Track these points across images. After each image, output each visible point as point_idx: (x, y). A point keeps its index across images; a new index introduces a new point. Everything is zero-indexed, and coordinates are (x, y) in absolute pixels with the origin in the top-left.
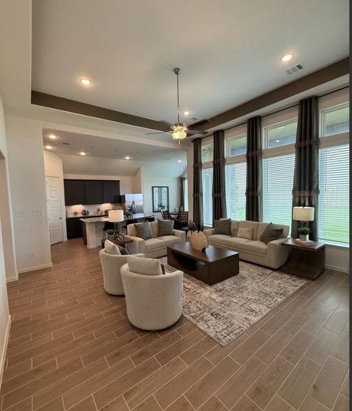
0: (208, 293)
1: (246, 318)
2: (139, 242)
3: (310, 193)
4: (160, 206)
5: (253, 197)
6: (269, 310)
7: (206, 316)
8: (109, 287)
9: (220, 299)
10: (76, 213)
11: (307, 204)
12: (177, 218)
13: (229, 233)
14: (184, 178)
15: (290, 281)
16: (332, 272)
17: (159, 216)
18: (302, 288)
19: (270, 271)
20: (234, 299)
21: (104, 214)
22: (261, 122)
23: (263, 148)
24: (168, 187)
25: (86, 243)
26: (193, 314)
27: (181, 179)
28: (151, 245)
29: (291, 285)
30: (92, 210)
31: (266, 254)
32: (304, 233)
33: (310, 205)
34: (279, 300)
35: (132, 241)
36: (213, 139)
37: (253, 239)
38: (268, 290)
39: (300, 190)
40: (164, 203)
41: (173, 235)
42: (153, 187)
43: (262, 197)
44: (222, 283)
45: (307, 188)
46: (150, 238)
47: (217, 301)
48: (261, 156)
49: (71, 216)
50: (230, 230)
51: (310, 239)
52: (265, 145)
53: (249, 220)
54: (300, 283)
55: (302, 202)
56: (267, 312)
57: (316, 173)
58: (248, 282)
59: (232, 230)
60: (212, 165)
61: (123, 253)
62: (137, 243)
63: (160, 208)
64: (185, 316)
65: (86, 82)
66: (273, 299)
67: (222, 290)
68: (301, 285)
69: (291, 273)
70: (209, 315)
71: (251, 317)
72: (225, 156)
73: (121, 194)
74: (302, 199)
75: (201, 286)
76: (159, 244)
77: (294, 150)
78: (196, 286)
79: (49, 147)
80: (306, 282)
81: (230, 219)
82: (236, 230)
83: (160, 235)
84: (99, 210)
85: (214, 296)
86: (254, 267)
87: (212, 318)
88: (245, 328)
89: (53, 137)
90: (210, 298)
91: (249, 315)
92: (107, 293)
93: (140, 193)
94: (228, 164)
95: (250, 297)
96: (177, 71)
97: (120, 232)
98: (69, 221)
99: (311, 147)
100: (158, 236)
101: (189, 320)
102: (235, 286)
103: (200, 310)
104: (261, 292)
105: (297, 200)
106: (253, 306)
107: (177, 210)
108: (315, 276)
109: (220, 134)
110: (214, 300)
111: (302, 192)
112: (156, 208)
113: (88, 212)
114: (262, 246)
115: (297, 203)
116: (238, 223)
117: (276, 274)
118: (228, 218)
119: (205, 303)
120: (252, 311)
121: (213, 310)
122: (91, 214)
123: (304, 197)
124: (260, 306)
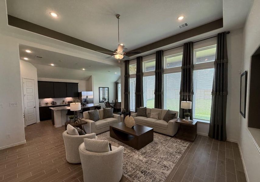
0: (137, 156)
1: (162, 173)
2: (92, 123)
3: (189, 94)
4: (104, 99)
5: (159, 95)
6: (175, 164)
7: (138, 174)
8: (69, 158)
9: (145, 160)
10: (47, 104)
11: (188, 100)
12: (114, 106)
13: (146, 115)
14: (118, 83)
15: (181, 143)
16: (200, 136)
17: (103, 105)
18: (188, 147)
19: (170, 138)
20: (153, 159)
21: (67, 104)
22: (163, 53)
23: (164, 68)
24: (108, 88)
25: (54, 124)
26: (129, 173)
27: (116, 84)
28: (99, 125)
29: (182, 146)
30: (59, 102)
31: (167, 128)
32: (187, 116)
33: (189, 100)
34: (179, 157)
35: (87, 123)
36: (136, 61)
37: (159, 119)
38: (171, 150)
39: (184, 91)
40: (106, 97)
41: (113, 117)
42: (99, 88)
43: (163, 95)
44: (144, 148)
45: (188, 91)
46: (98, 120)
47: (143, 161)
48: (163, 72)
49: (43, 105)
50: (146, 114)
51: (190, 119)
52: (165, 66)
53: (156, 108)
54: (187, 144)
55: (185, 98)
56: (174, 166)
57: (192, 83)
58: (159, 146)
59: (147, 113)
60: (136, 76)
61: (80, 133)
62: (90, 124)
63: (103, 100)
64: (125, 175)
65: (54, 15)
66: (175, 156)
67: (146, 153)
68: (187, 145)
69: (181, 138)
70: (140, 173)
71: (165, 171)
72: (143, 72)
73: (79, 91)
74: (185, 97)
75: (132, 151)
76: (104, 124)
77: (181, 70)
78: (129, 151)
79: (26, 59)
80: (189, 143)
81: (146, 107)
82: (150, 114)
83: (105, 117)
84: (64, 101)
85: (141, 158)
86: (161, 135)
87: (142, 175)
88: (163, 180)
89: (28, 51)
90: (139, 159)
91: (164, 169)
92: (68, 162)
93: (92, 91)
94: (145, 76)
95: (162, 156)
96: (118, 16)
97: (78, 117)
98: (41, 109)
99: (189, 69)
100: (104, 119)
101: (127, 179)
102: (152, 149)
103: (134, 169)
104: (167, 152)
105: (182, 98)
106: (165, 163)
107: (114, 101)
108: (193, 140)
109: (140, 59)
110: (142, 161)
111: (185, 93)
112: (101, 99)
113: (56, 103)
114: (165, 123)
115: (183, 99)
116: (151, 110)
117: (173, 139)
118: (144, 107)
119: (136, 163)
120: (165, 167)
121: (142, 169)
122: (58, 104)
123: (186, 96)
124: (169, 162)
